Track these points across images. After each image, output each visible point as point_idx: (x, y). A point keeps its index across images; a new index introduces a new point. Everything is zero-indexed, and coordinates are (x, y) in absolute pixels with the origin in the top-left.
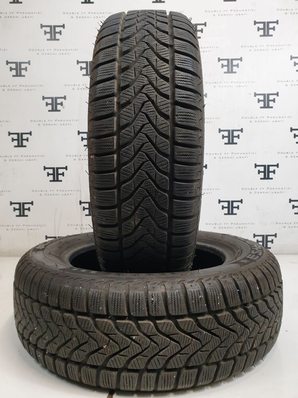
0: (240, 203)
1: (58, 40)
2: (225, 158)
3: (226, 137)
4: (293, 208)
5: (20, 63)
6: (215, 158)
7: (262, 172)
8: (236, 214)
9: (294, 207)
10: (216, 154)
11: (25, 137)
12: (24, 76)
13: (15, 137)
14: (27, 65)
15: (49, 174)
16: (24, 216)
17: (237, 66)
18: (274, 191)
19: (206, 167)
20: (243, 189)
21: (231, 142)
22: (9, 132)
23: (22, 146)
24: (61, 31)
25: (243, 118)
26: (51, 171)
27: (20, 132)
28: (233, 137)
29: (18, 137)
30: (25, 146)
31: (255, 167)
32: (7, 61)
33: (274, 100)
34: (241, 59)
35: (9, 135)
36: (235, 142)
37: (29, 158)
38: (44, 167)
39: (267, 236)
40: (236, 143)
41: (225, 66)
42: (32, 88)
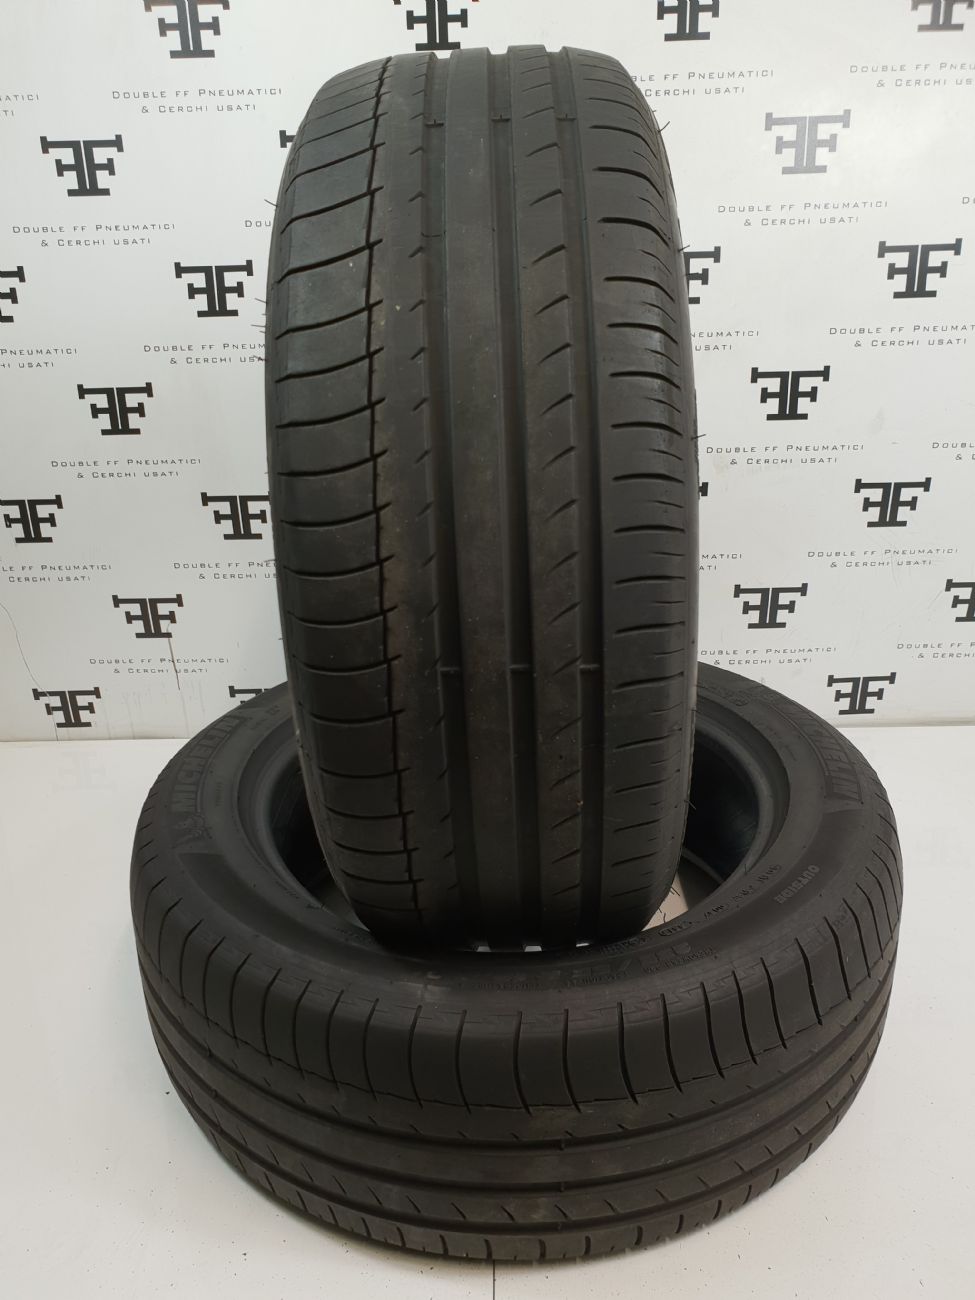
0: (799, 594)
1: (210, 54)
2: (767, 461)
3: (773, 395)
4: (954, 605)
5: (90, 145)
6: (733, 462)
7: (875, 504)
8: (783, 625)
9: (957, 601)
10: (737, 450)
11: (132, 400)
12: (106, 192)
13: (102, 401)
14: (111, 152)
15: (218, 517)
16: (159, 634)
17: (831, 144)
18: (904, 559)
19: (704, 489)
20: (810, 554)
21: (788, 412)
22: (80, 387)
23: (127, 430)
24: (216, 19)
25: (833, 331)
26: (225, 508)
27: (115, 385)
28: (796, 394)
29: (111, 400)
30: (137, 431)
31: (857, 490)
32: (43, 139)
33: (942, 270)
34: (845, 119)
35: (81, 396)
36: (799, 412)
37: (151, 468)
38: (204, 495)
39: (867, 680)
40: (804, 417)
41: (789, 144)
42: (137, 234)
